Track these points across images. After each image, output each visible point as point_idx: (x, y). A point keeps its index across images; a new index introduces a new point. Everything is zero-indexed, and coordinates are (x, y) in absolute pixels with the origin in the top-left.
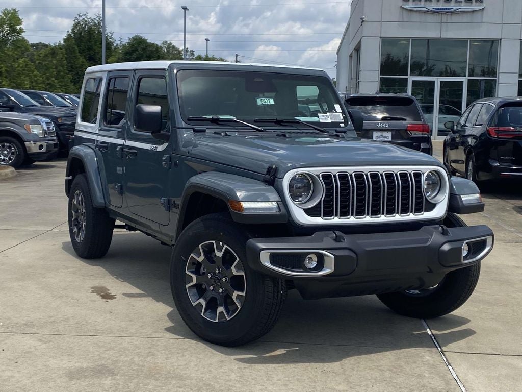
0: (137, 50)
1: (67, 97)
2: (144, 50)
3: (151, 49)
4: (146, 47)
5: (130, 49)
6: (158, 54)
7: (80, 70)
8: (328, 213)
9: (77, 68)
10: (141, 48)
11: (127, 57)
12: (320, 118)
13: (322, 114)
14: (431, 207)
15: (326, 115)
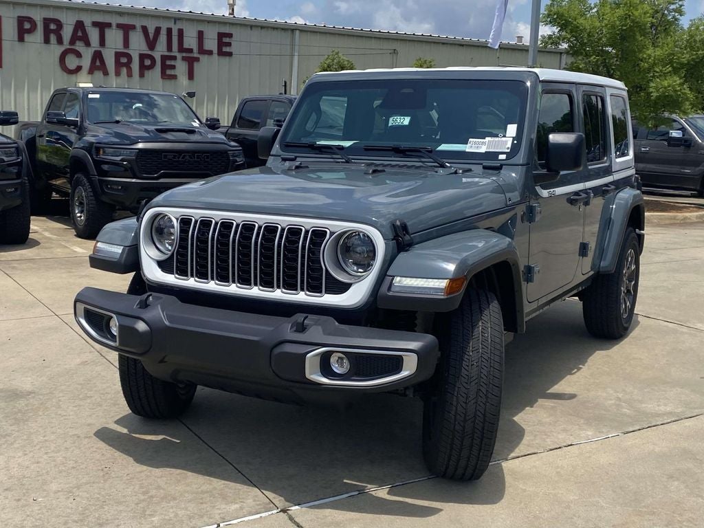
8: (183, 272)
12: (469, 145)
13: (475, 140)
14: (342, 288)
15: (482, 140)
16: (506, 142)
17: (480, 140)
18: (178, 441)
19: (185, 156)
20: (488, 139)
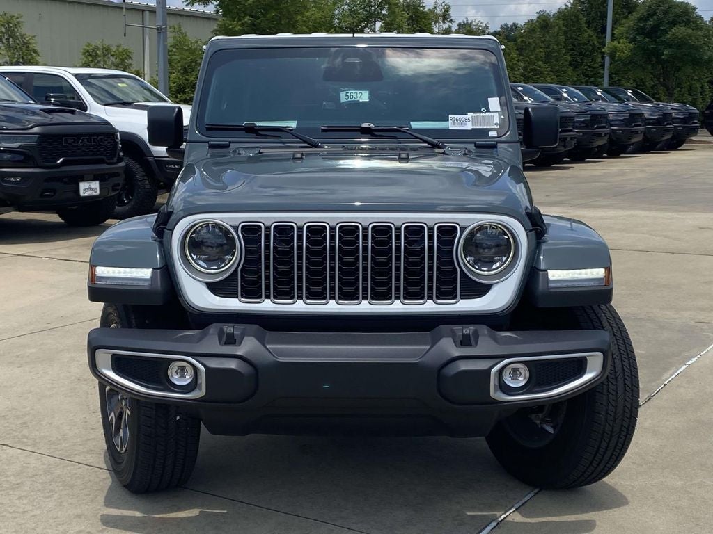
0: (655, 13)
1: (520, 88)
2: (665, 13)
3: (676, 10)
4: (670, 7)
5: (645, 14)
6: (687, 17)
7: (585, 47)
8: (252, 292)
9: (579, 45)
10: (662, 10)
11: (639, 24)
12: (450, 122)
13: (456, 116)
14: (480, 290)
15: (465, 116)
16: (492, 117)
17: (462, 116)
18: (225, 511)
19: (83, 140)
20: (470, 115)
